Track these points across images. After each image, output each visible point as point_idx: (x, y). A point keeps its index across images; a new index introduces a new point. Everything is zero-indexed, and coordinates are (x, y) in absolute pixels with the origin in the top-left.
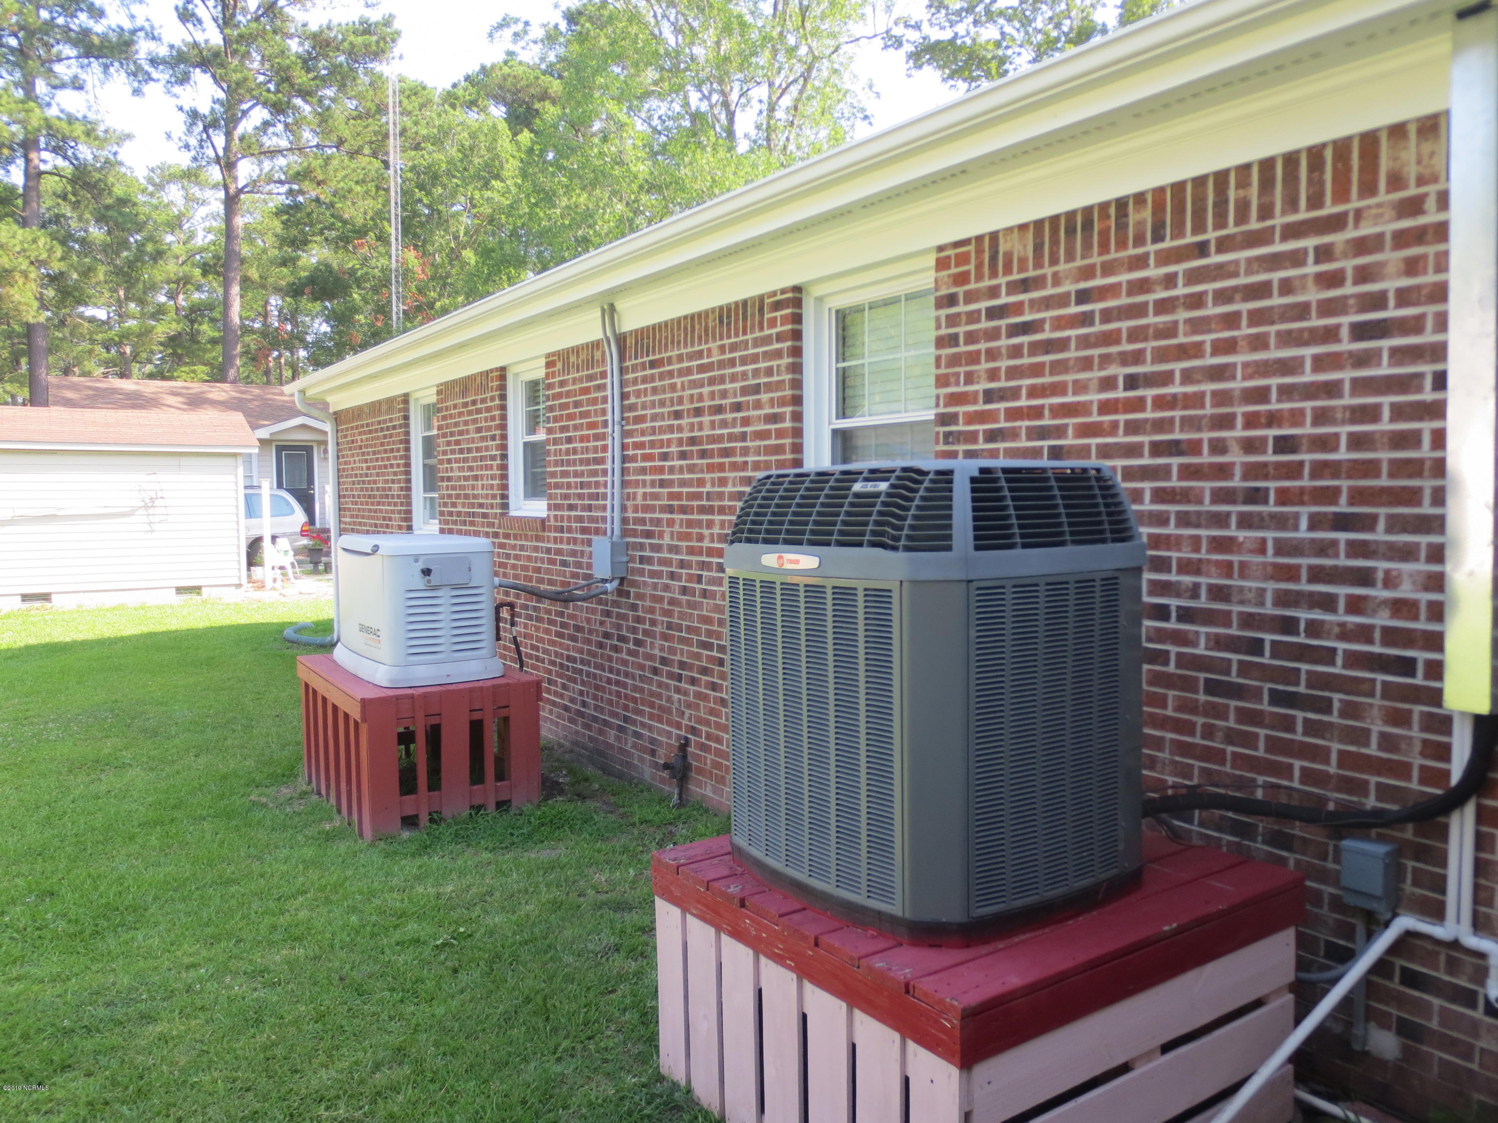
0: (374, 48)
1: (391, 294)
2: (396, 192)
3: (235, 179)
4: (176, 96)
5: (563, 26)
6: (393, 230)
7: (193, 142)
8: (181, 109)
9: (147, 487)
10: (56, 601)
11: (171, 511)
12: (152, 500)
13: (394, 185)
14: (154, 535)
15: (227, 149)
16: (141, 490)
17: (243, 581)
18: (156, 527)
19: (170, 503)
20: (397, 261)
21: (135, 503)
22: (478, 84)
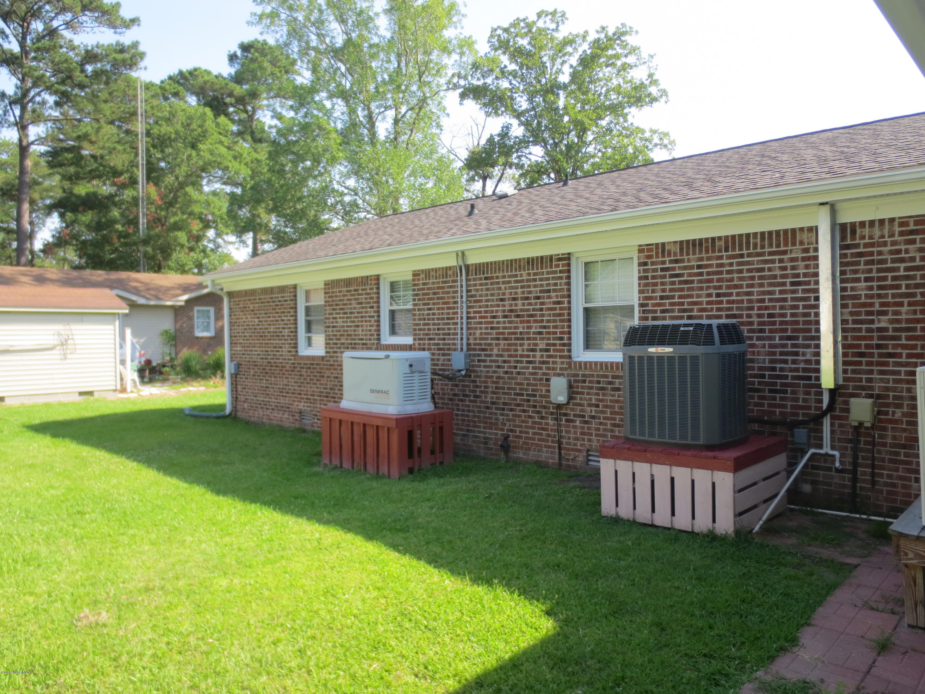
0: (129, 62)
2: (142, 151)
3: (27, 136)
6: (140, 175)
9: (63, 332)
10: (8, 402)
11: (77, 347)
12: (66, 340)
13: (141, 148)
14: (67, 361)
15: (22, 117)
16: (59, 334)
17: (119, 387)
18: (69, 356)
19: (76, 342)
20: (143, 192)
21: (56, 342)
22: (178, 82)
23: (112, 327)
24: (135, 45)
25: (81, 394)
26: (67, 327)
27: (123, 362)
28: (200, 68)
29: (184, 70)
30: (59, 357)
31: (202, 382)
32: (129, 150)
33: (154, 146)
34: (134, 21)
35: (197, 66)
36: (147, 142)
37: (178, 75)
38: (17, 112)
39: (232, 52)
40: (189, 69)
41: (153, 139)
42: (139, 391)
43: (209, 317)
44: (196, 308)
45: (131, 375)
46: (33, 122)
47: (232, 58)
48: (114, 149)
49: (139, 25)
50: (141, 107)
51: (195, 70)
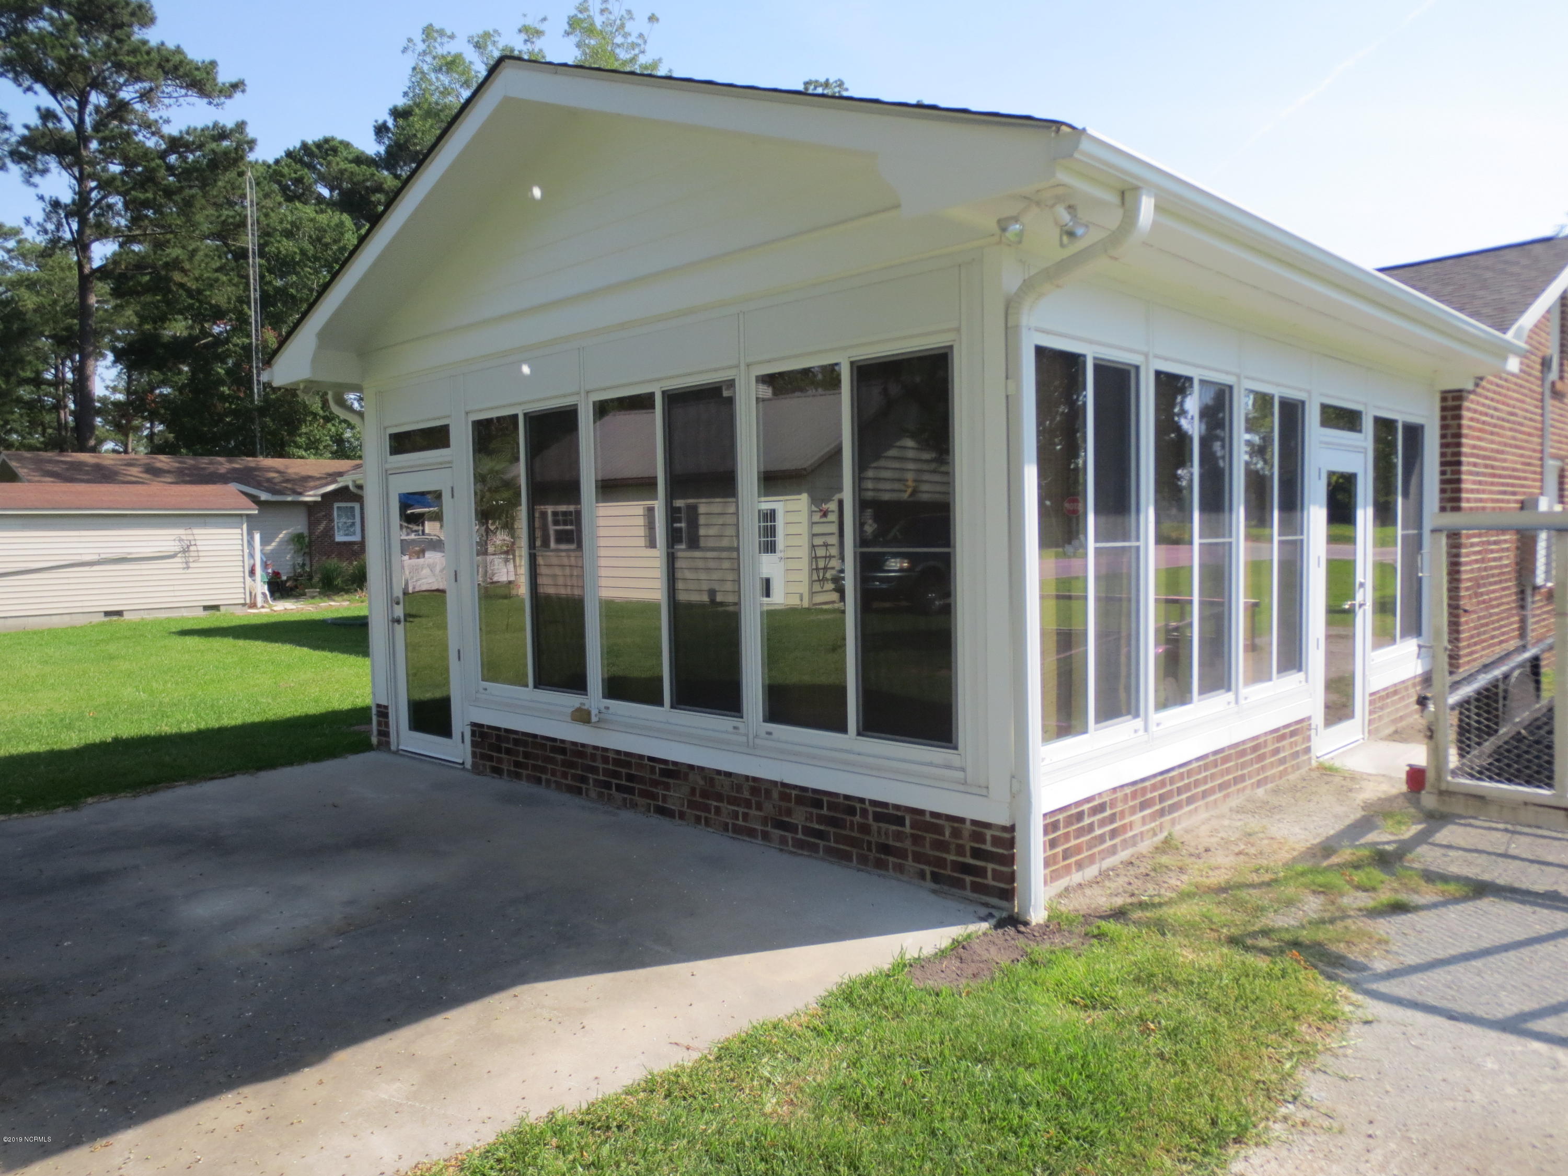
0: (233, 155)
1: (251, 367)
2: (255, 280)
3: (90, 259)
4: (36, 186)
5: (390, 123)
6: (253, 314)
7: (50, 227)
8: (41, 198)
9: (184, 537)
10: (127, 616)
11: (201, 554)
12: (188, 547)
13: (253, 273)
14: (190, 571)
15: (80, 231)
16: (181, 540)
17: (248, 601)
18: (191, 565)
19: (200, 548)
20: (257, 340)
21: (177, 549)
22: (301, 161)
23: (239, 531)
24: (241, 126)
25: (206, 608)
26: (189, 532)
27: (252, 572)
28: (333, 139)
29: (310, 142)
30: (181, 566)
31: (346, 597)
32: (236, 280)
33: (270, 271)
34: (237, 86)
35: (328, 134)
36: (260, 266)
37: (301, 149)
38: (75, 226)
39: (380, 122)
40: (316, 139)
41: (268, 260)
42: (270, 607)
43: (354, 516)
44: (336, 505)
45: (261, 588)
46: (97, 239)
47: (381, 130)
48: (217, 280)
49: (243, 91)
50: (251, 213)
51: (327, 141)
